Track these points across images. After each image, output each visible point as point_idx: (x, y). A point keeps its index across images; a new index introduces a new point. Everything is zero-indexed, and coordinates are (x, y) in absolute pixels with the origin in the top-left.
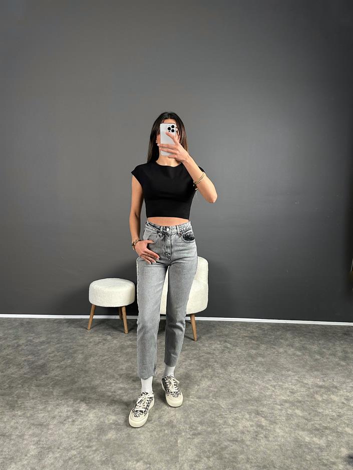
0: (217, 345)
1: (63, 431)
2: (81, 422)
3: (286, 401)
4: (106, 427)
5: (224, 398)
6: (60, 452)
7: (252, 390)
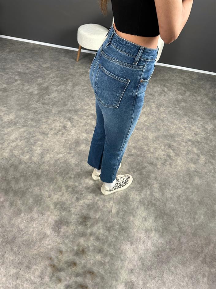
1: (56, 140)
2: (67, 135)
4: (80, 141)
5: (152, 131)
6: (53, 154)
7: (171, 128)
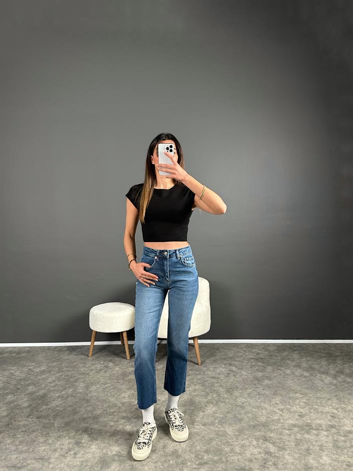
0: (222, 369)
1: (65, 464)
2: (83, 454)
3: (294, 426)
4: (109, 459)
5: (230, 424)
7: (259, 415)
